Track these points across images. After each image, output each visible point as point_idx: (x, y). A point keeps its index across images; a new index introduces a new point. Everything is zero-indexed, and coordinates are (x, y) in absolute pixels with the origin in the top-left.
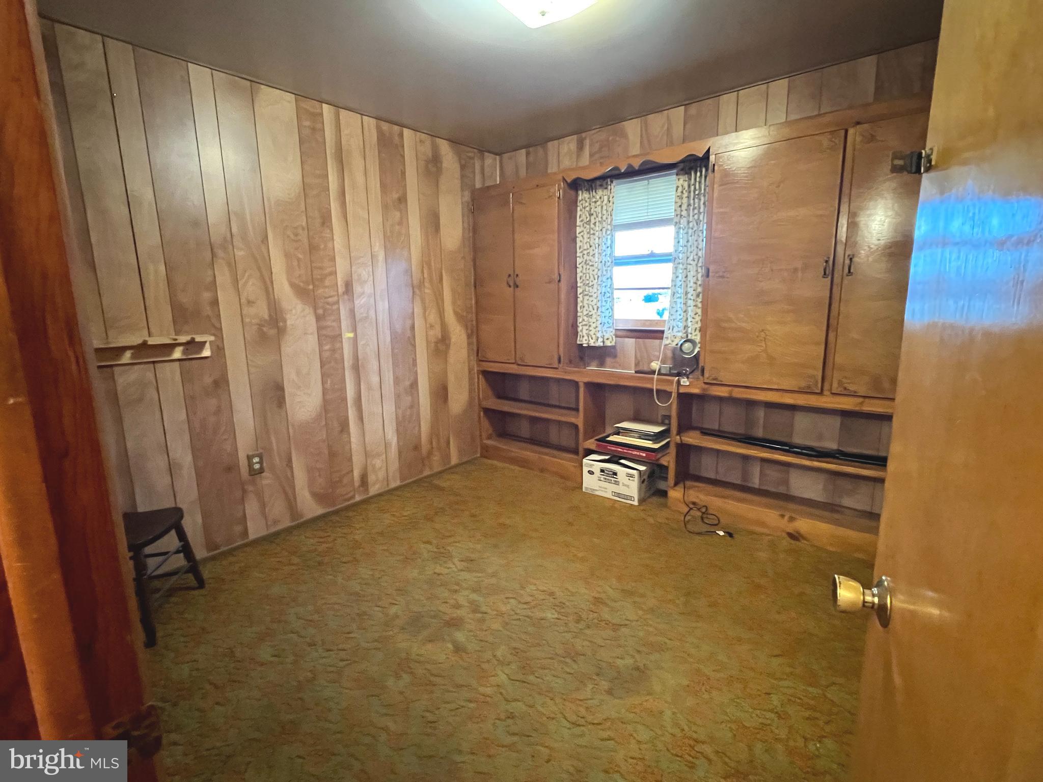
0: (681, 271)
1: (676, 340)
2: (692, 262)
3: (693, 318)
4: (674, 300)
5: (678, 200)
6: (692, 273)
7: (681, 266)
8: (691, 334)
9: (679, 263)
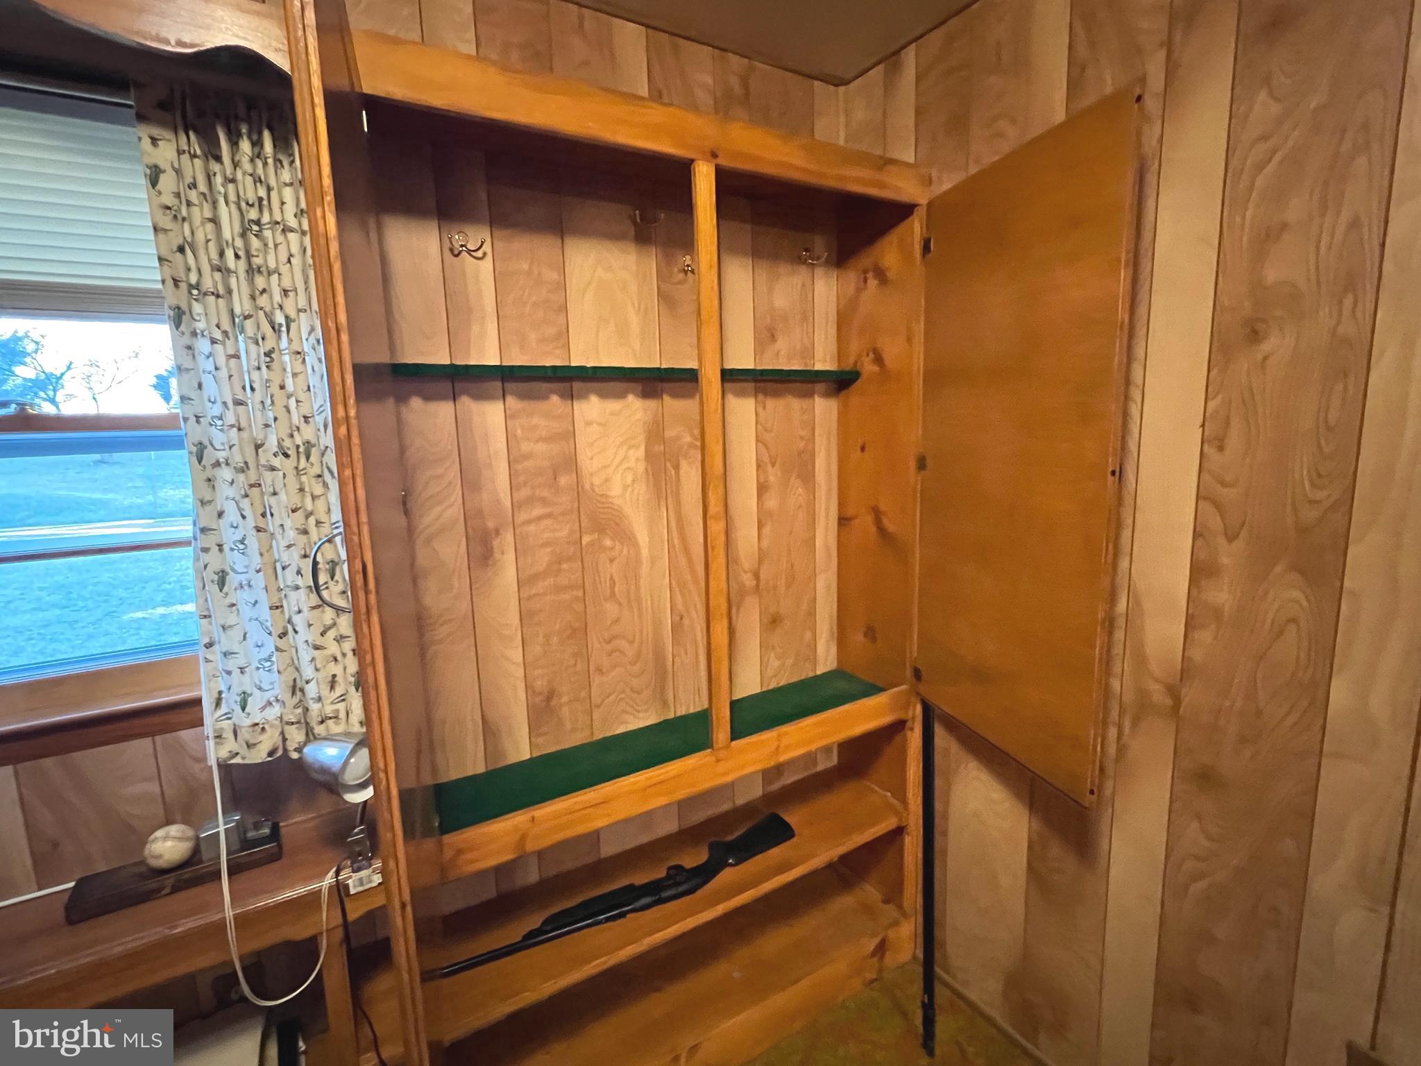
0: (231, 492)
1: (263, 737)
2: (276, 462)
3: (317, 648)
4: (228, 601)
5: (165, 221)
6: (283, 496)
7: (226, 474)
8: (319, 699)
9: (217, 464)
